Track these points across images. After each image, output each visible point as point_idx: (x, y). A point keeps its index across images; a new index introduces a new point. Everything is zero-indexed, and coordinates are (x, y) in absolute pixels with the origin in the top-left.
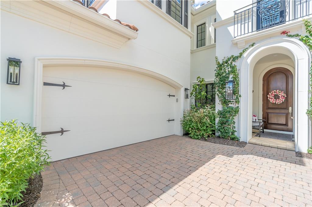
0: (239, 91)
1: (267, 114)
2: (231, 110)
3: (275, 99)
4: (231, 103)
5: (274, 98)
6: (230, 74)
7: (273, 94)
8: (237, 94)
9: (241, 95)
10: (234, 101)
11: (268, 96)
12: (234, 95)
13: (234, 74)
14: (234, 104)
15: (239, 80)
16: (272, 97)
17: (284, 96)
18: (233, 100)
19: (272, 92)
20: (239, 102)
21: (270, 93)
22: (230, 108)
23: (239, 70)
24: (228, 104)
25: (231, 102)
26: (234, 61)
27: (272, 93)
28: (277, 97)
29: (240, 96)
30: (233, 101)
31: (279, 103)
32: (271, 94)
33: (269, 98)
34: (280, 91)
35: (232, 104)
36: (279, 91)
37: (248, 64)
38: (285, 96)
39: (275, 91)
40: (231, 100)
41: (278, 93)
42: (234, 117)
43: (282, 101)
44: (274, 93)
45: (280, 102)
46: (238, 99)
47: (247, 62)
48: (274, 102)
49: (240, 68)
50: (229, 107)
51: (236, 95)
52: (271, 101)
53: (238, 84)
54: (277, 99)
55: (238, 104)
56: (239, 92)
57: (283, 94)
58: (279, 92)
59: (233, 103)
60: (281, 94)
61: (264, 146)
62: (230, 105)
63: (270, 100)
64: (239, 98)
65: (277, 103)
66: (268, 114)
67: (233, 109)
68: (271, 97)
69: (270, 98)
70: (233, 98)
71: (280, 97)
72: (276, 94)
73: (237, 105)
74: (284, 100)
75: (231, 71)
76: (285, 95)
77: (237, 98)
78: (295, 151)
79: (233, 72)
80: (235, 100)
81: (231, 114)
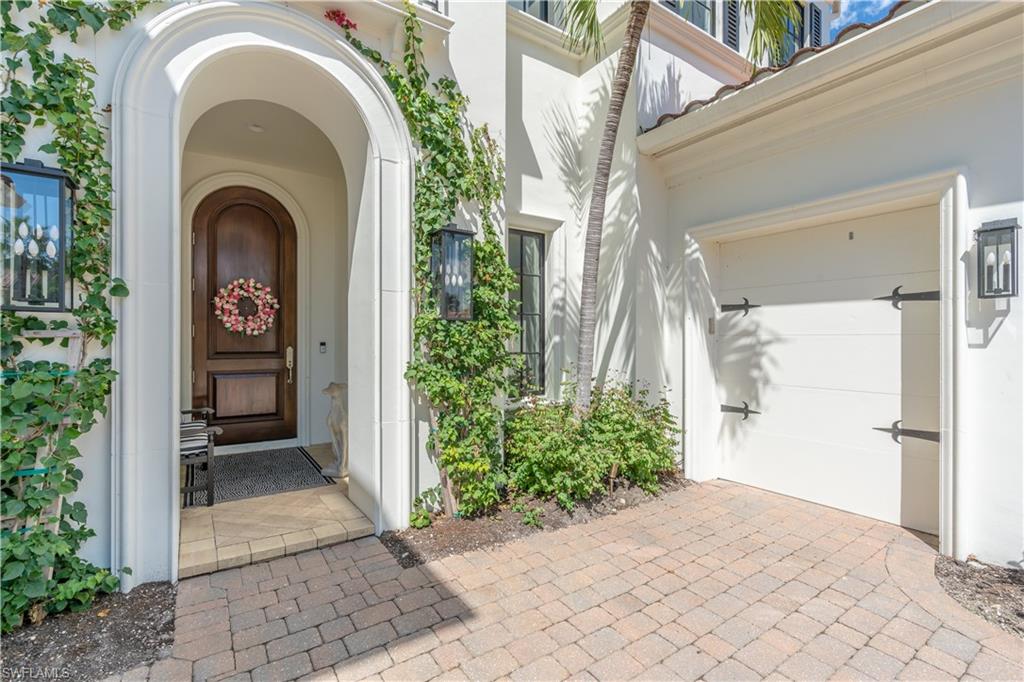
0: (106, 254)
1: (211, 380)
2: (46, 391)
3: (240, 314)
4: (44, 334)
5: (237, 311)
6: (34, 118)
7: (235, 294)
8: (94, 269)
9: (129, 286)
10: (70, 318)
11: (217, 299)
12: (72, 276)
13: (67, 118)
14: (76, 345)
15: (107, 178)
16: (232, 308)
17: (272, 307)
18: (59, 317)
19: (230, 287)
20: (109, 326)
21: (222, 290)
22: (41, 375)
23: (108, 109)
24: (18, 347)
25: (43, 327)
26: (64, 29)
27: (233, 290)
28: (247, 307)
29: (120, 289)
30: (64, 324)
31: (256, 333)
32: (229, 296)
33: (218, 312)
34: (259, 285)
35: (47, 341)
36: (256, 283)
37: (174, 94)
38: (276, 306)
39: (241, 281)
40: (40, 316)
41: (252, 290)
42: (73, 442)
43: (266, 323)
44: (237, 290)
45: (260, 329)
46: (106, 309)
47: (166, 78)
48: (241, 329)
49: (115, 102)
50: (28, 366)
51: (89, 277)
52: (228, 325)
53: (104, 207)
54: (250, 317)
55: (104, 344)
56: (107, 263)
57: (268, 297)
58: (256, 289)
59: (61, 334)
60: (263, 296)
61: (263, 561)
62: (34, 352)
63: (225, 319)
64: (113, 303)
65: (249, 332)
66: (215, 380)
67: (68, 380)
68: (226, 306)
69: (223, 310)
70: (67, 304)
71: (260, 308)
72: (245, 294)
73: (95, 351)
74: (270, 320)
75: (39, 95)
76: (275, 301)
77: (96, 299)
78: (373, 535)
79: (55, 108)
80: (75, 312)
81: (52, 417)
